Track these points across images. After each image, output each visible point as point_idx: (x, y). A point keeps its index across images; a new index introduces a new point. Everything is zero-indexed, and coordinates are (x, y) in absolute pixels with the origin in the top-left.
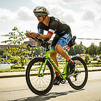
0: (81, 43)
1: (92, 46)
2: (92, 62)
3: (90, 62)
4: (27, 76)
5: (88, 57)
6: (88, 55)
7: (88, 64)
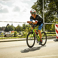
0: (12, 25)
1: (19, 26)
2: (18, 35)
3: (17, 36)
4: (27, 40)
5: (16, 33)
6: (16, 32)
7: (16, 37)
